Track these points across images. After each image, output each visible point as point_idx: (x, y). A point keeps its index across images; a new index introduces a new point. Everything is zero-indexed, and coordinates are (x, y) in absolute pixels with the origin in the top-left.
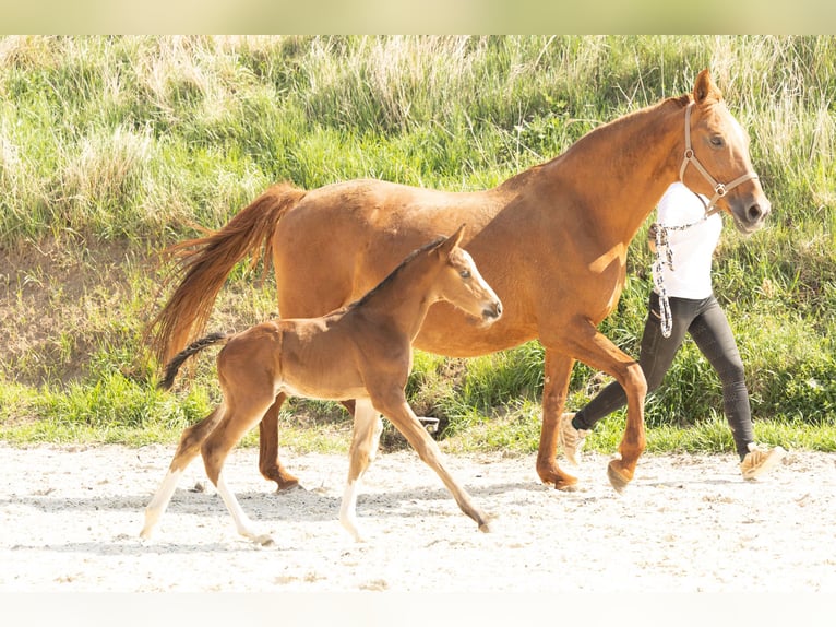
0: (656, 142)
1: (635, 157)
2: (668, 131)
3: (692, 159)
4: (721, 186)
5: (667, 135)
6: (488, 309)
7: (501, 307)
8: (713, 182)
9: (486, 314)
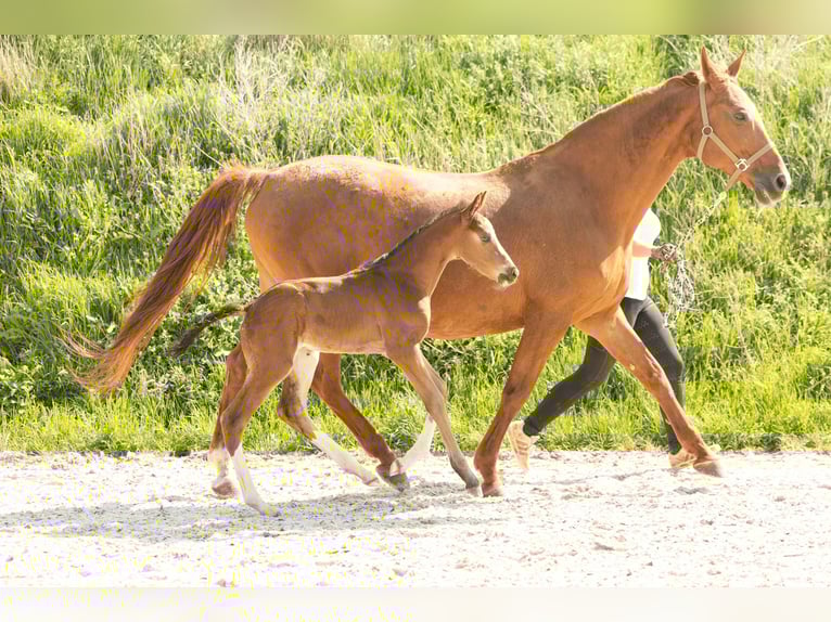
0: (670, 122)
1: (648, 138)
2: (683, 109)
3: (712, 135)
4: (743, 161)
5: (682, 113)
6: (504, 272)
7: (517, 272)
8: (734, 158)
9: (503, 277)
